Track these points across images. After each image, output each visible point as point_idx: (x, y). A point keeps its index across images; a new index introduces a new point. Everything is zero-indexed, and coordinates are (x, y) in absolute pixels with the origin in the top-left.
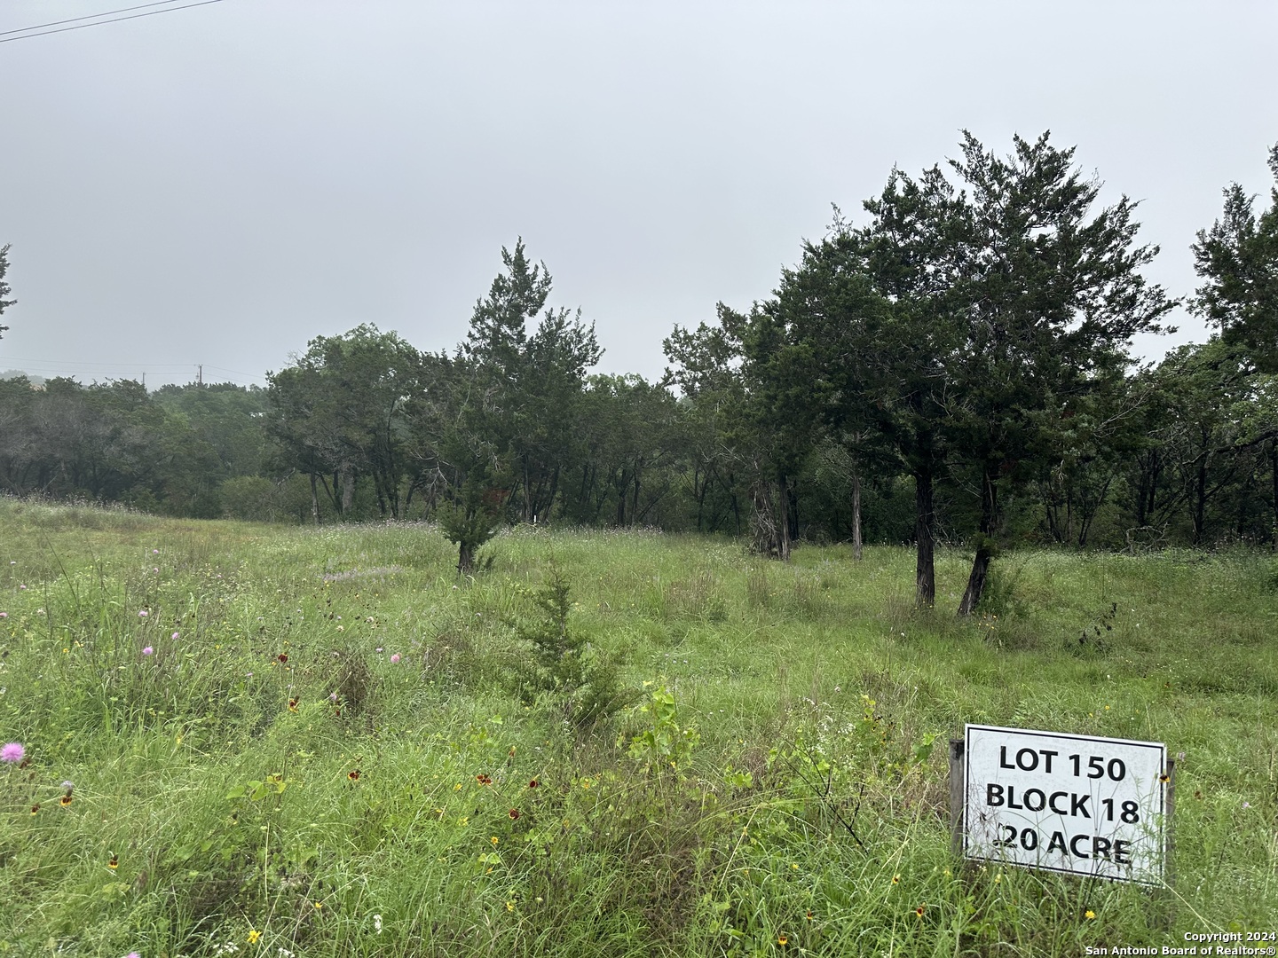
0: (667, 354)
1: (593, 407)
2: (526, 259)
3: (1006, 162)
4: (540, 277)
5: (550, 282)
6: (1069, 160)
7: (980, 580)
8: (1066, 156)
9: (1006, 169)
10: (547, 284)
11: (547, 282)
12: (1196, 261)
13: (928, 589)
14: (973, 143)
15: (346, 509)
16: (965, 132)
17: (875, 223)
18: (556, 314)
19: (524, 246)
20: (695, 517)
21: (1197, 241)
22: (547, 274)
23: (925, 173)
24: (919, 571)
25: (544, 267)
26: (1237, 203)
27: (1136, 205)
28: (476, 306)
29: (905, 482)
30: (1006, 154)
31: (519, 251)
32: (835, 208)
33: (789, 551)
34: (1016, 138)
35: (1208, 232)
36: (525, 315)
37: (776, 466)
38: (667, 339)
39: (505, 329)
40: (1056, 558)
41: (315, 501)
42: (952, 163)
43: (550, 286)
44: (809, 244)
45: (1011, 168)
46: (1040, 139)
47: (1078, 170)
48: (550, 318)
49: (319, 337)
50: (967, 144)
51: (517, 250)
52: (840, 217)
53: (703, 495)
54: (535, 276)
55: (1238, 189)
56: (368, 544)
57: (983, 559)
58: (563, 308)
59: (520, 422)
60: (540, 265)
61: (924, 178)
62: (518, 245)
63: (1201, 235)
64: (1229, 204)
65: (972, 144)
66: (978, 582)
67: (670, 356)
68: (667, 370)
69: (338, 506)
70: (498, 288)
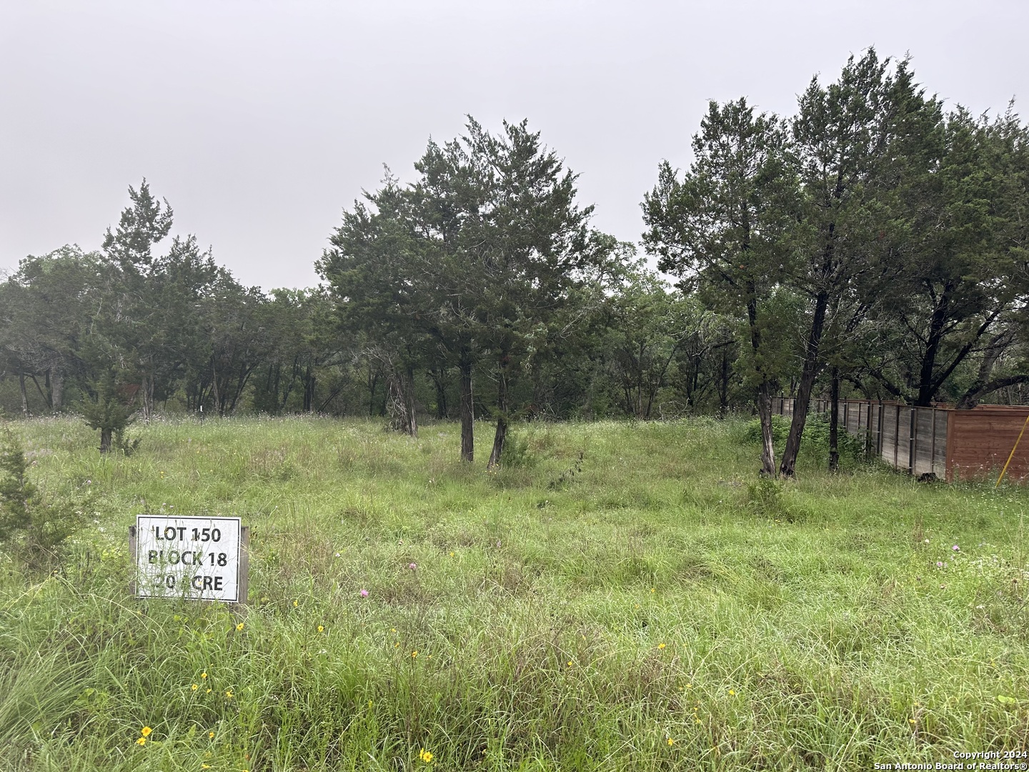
0: (318, 273)
1: (269, 315)
2: (151, 196)
3: (499, 140)
4: (163, 209)
5: (172, 215)
6: (537, 141)
7: (501, 441)
8: (535, 138)
9: (500, 145)
10: (169, 216)
11: (170, 214)
12: (643, 214)
13: (468, 448)
14: (475, 124)
15: (56, 405)
16: (469, 116)
17: (424, 179)
18: (183, 240)
19: (148, 185)
20: (368, 404)
21: (644, 201)
22: (169, 207)
23: (447, 145)
24: (462, 436)
25: (167, 203)
26: (667, 174)
27: (578, 176)
28: (106, 233)
29: (454, 370)
30: (499, 134)
31: (145, 190)
32: (386, 167)
33: (417, 427)
34: (505, 123)
35: (651, 194)
36: (151, 241)
37: (403, 362)
38: (318, 261)
39: (133, 252)
40: (610, 425)
41: (24, 399)
42: (464, 139)
43: (172, 218)
44: (367, 193)
45: (502, 144)
46: (521, 124)
47: (543, 150)
48: (177, 244)
49: (29, 256)
50: (471, 124)
51: (142, 189)
52: (390, 174)
53: (374, 386)
54: (158, 209)
55: (667, 165)
56: (43, 432)
57: (502, 428)
58: (190, 236)
59: (138, 328)
60: (162, 202)
61: (446, 148)
62: (143, 185)
63: (646, 196)
64: (662, 176)
65: (475, 126)
66: (500, 442)
67: (320, 274)
68: (320, 285)
69: (49, 403)
70: (127, 219)
